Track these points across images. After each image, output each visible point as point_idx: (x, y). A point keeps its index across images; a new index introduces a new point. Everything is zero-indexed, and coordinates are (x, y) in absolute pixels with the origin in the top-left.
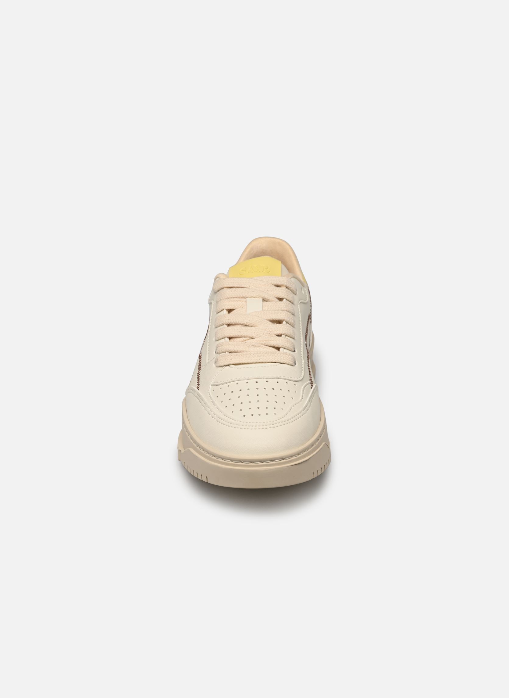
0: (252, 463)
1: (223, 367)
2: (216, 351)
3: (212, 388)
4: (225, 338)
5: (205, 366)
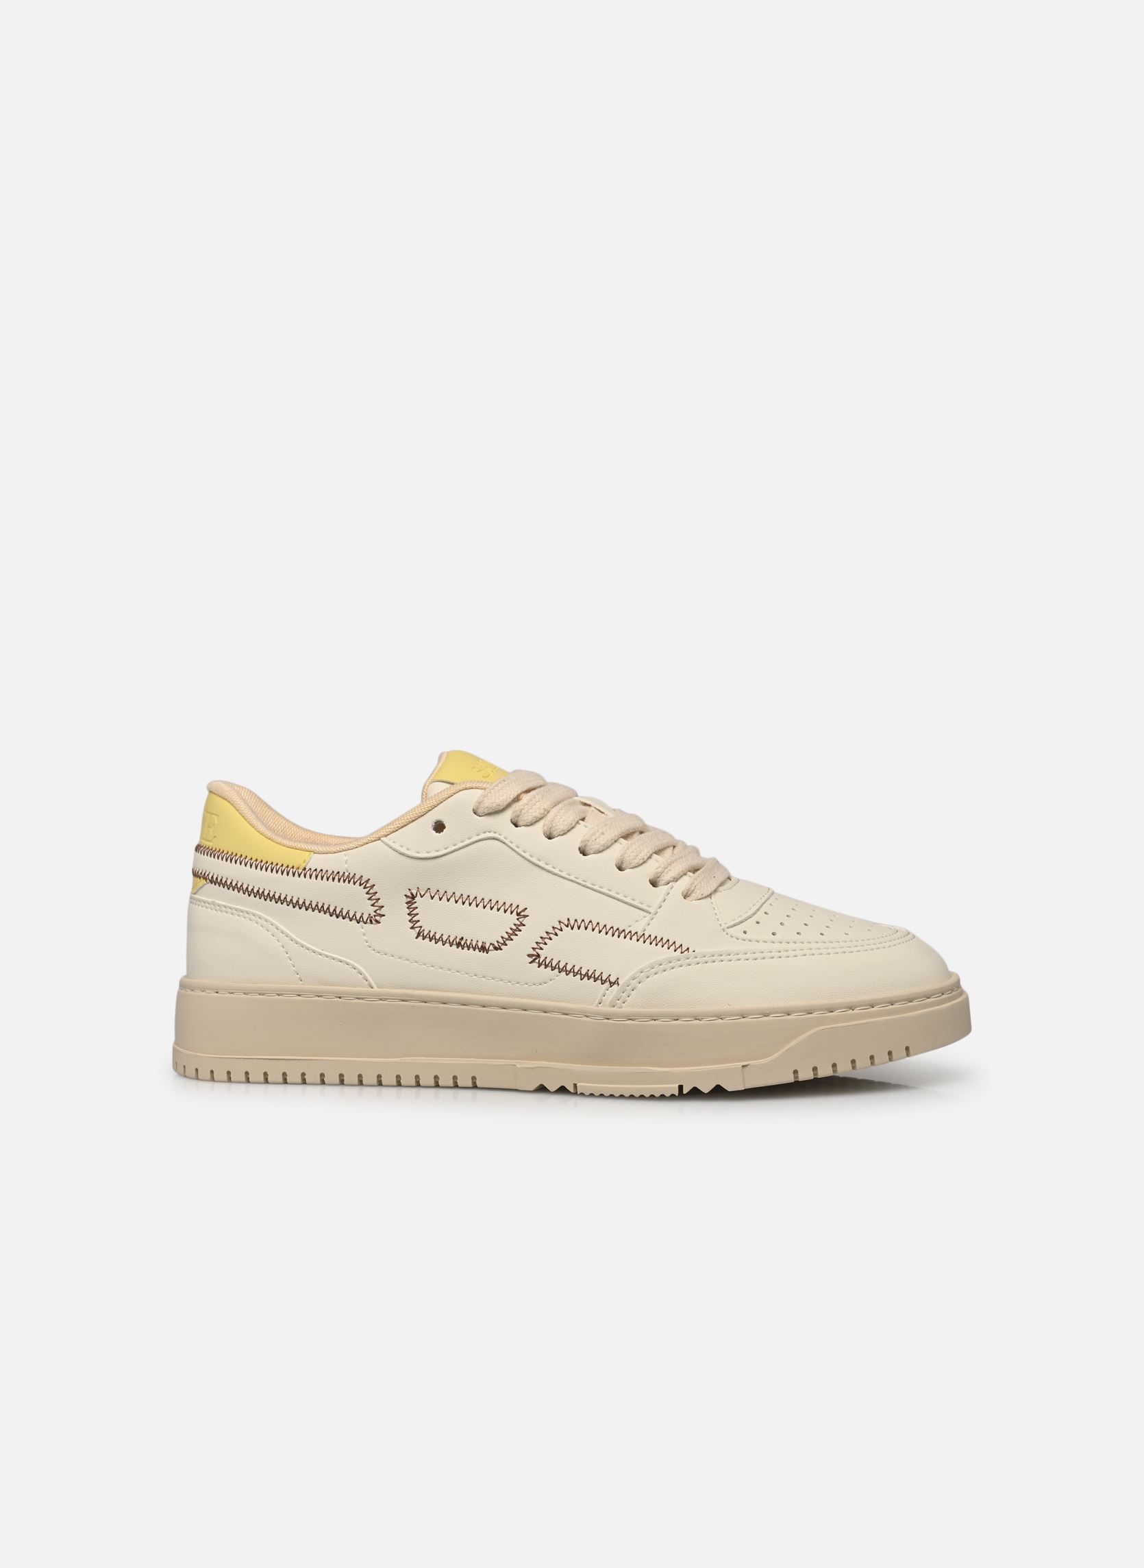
1: (713, 896)
2: (654, 883)
3: (737, 931)
4: (650, 857)
5: (649, 916)
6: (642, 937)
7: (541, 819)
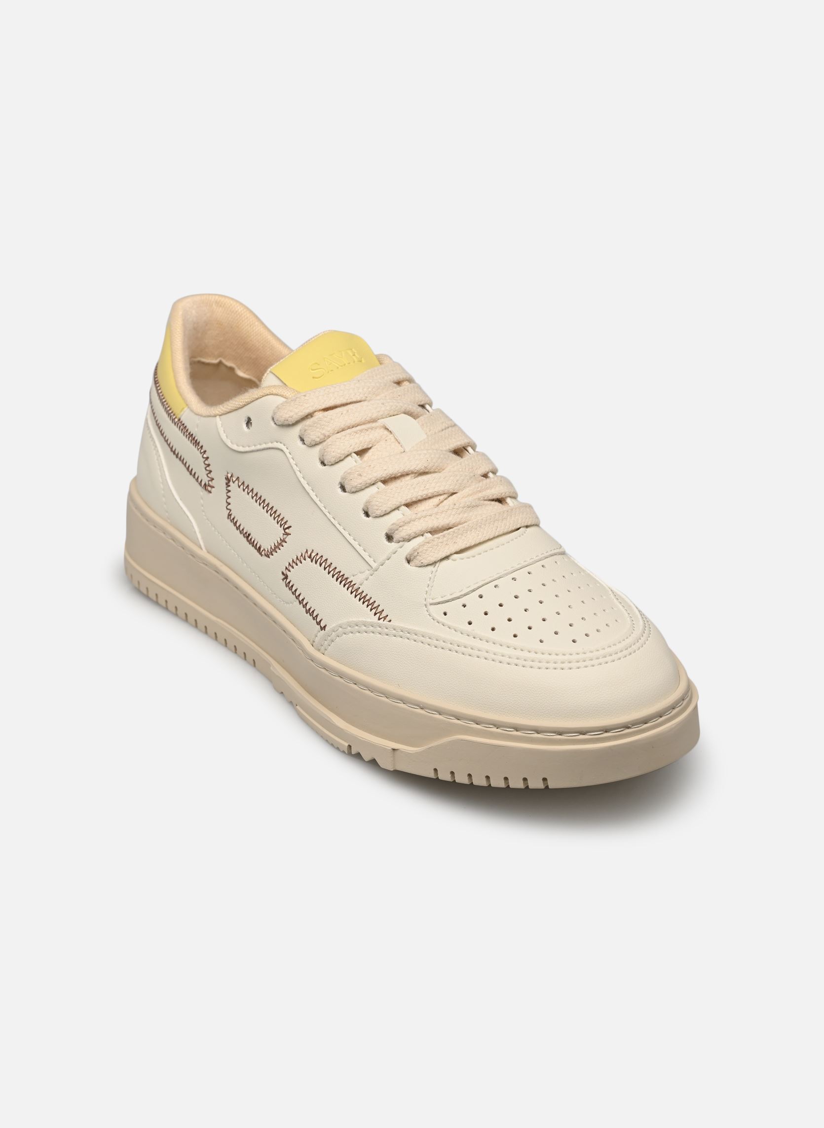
0: (646, 723)
1: (437, 565)
2: (389, 538)
3: (437, 611)
4: (397, 508)
5: (371, 572)
6: (356, 592)
7: (320, 443)
